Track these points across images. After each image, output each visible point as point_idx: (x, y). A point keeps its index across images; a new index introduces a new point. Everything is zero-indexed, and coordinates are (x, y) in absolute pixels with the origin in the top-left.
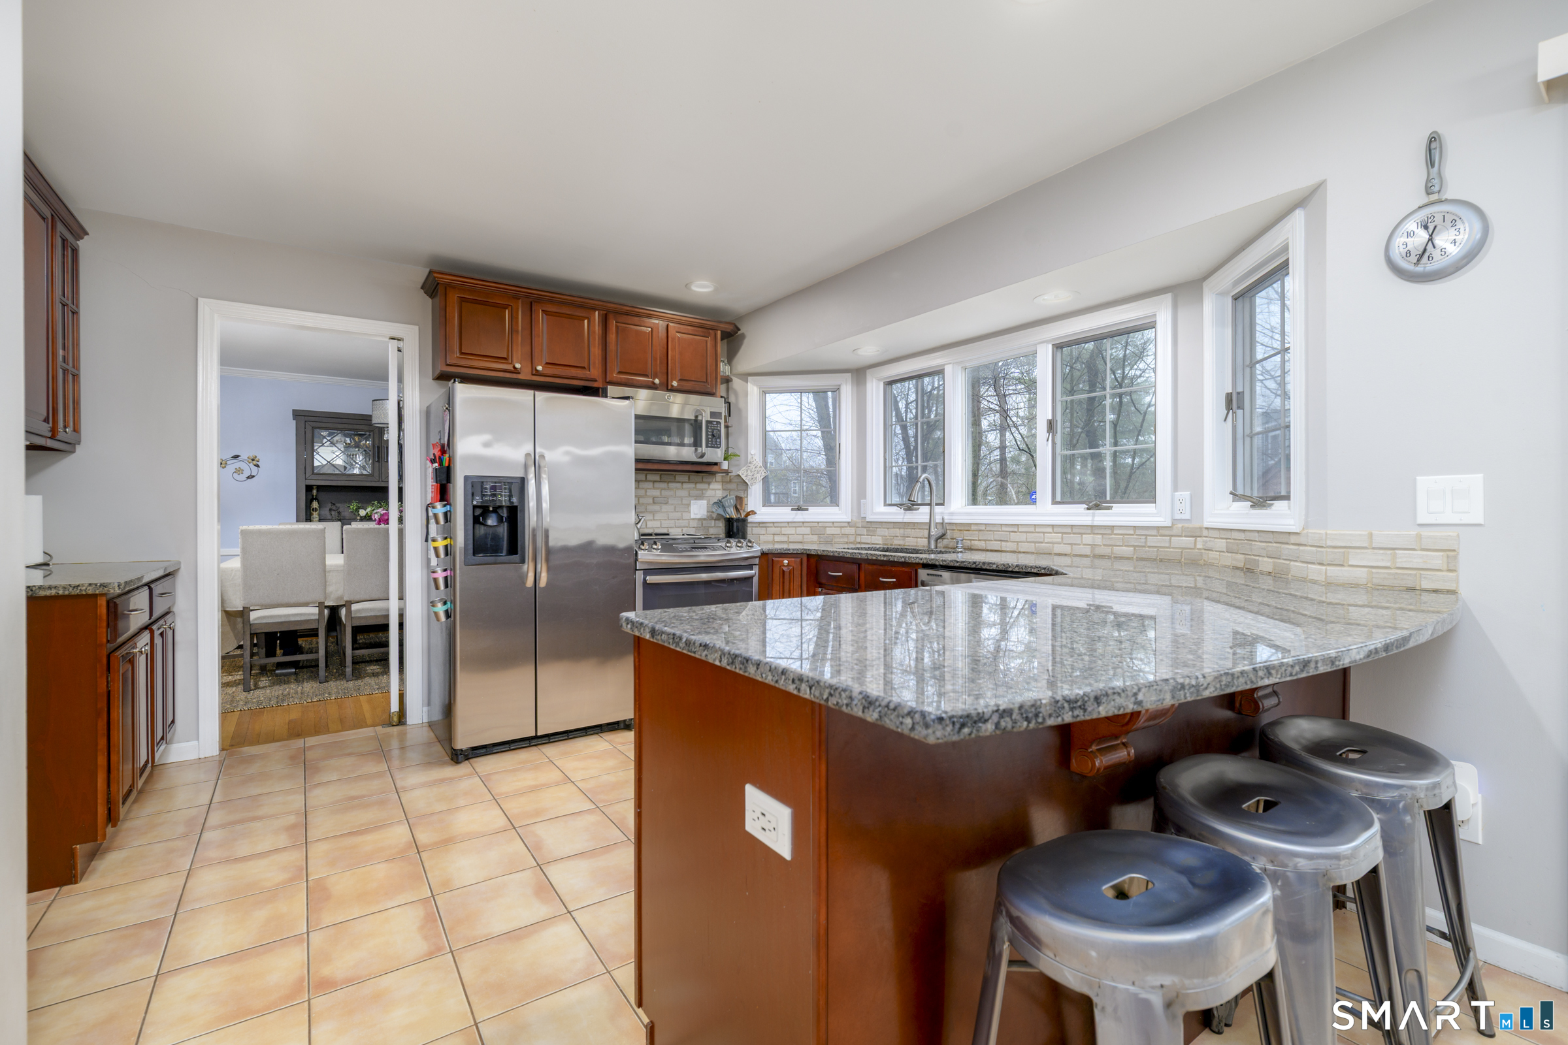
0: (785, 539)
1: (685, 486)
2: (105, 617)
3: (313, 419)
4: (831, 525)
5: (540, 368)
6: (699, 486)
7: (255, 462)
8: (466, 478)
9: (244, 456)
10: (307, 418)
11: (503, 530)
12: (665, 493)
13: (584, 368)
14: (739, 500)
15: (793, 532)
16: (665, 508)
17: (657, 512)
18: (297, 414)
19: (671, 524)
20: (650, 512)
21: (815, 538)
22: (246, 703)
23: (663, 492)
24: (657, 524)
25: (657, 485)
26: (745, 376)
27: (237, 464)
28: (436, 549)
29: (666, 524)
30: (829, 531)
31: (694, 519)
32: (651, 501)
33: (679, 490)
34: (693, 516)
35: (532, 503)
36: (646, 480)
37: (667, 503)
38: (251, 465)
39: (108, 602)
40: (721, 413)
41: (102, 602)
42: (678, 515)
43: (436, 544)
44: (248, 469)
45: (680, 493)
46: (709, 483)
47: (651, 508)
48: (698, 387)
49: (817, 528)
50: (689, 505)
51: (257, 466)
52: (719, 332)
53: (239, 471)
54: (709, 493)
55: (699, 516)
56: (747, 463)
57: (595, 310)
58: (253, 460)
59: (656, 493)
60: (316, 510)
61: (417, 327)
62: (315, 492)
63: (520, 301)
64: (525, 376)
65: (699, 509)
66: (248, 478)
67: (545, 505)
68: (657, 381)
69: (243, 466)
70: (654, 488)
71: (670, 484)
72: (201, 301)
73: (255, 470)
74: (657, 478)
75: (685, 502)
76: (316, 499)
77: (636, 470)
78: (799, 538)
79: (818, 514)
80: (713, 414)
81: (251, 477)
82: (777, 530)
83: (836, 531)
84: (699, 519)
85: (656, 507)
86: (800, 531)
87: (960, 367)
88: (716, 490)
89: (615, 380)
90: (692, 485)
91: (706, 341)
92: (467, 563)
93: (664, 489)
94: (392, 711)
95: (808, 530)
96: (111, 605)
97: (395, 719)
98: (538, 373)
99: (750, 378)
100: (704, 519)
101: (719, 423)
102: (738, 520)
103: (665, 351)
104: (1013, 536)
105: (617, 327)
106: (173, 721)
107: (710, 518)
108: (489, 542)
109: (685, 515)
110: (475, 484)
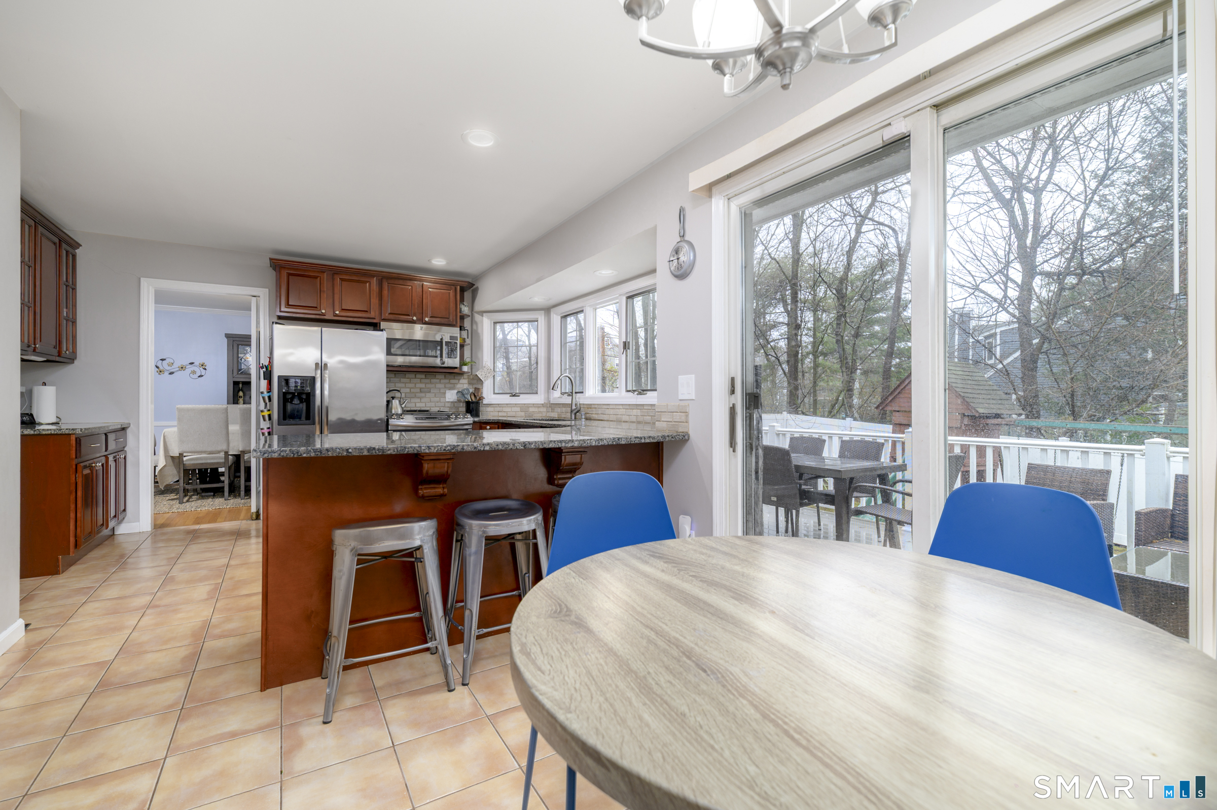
0: (505, 414)
1: (442, 381)
2: (74, 445)
3: (237, 339)
4: (532, 405)
5: (337, 312)
6: (452, 381)
7: (204, 367)
8: (279, 377)
9: (197, 363)
10: (234, 339)
11: (303, 406)
12: (428, 386)
13: (367, 311)
14: (477, 390)
15: (510, 410)
16: (428, 395)
17: (423, 397)
18: (228, 336)
19: (433, 404)
20: (418, 398)
21: (523, 414)
22: (178, 509)
23: (427, 385)
24: (423, 405)
25: (423, 381)
26: (482, 313)
27: (192, 368)
28: (263, 416)
29: (429, 405)
30: (531, 410)
31: (448, 402)
32: (419, 390)
33: (438, 383)
34: (447, 400)
35: (318, 392)
36: (415, 378)
37: (430, 392)
38: (201, 369)
39: (76, 439)
40: (457, 337)
41: (73, 438)
42: (437, 399)
43: (263, 414)
44: (199, 371)
45: (439, 386)
46: (459, 380)
47: (418, 395)
48: (443, 321)
49: (525, 407)
50: (445, 393)
51: (205, 369)
52: (459, 287)
53: (194, 372)
54: (459, 386)
55: (451, 400)
56: (483, 367)
57: (373, 276)
58: (202, 365)
59: (423, 386)
60: (241, 397)
61: (267, 290)
62: (241, 385)
63: (325, 274)
64: (329, 317)
65: (451, 396)
66: (199, 377)
67: (326, 393)
68: (415, 318)
69: (196, 369)
70: (421, 383)
71: (432, 380)
72: (142, 279)
73: (203, 372)
74: (423, 376)
75: (442, 391)
76: (242, 390)
77: (387, 371)
78: (513, 414)
79: (525, 399)
80: (451, 338)
81: (201, 376)
82: (498, 409)
83: (536, 410)
84: (452, 402)
85: (423, 395)
86: (515, 409)
87: (592, 309)
88: (463, 384)
89: (387, 318)
90: (447, 381)
91: (449, 293)
92: (279, 424)
93: (428, 383)
94: (252, 511)
95: (518, 409)
96: (78, 440)
97: (254, 516)
98: (337, 315)
99: (484, 314)
100: (456, 402)
101: (456, 343)
102: (473, 403)
103: (421, 299)
104: (607, 412)
105: (388, 286)
106: (124, 510)
107: (459, 401)
108: (296, 413)
109: (442, 400)
110: (285, 380)
